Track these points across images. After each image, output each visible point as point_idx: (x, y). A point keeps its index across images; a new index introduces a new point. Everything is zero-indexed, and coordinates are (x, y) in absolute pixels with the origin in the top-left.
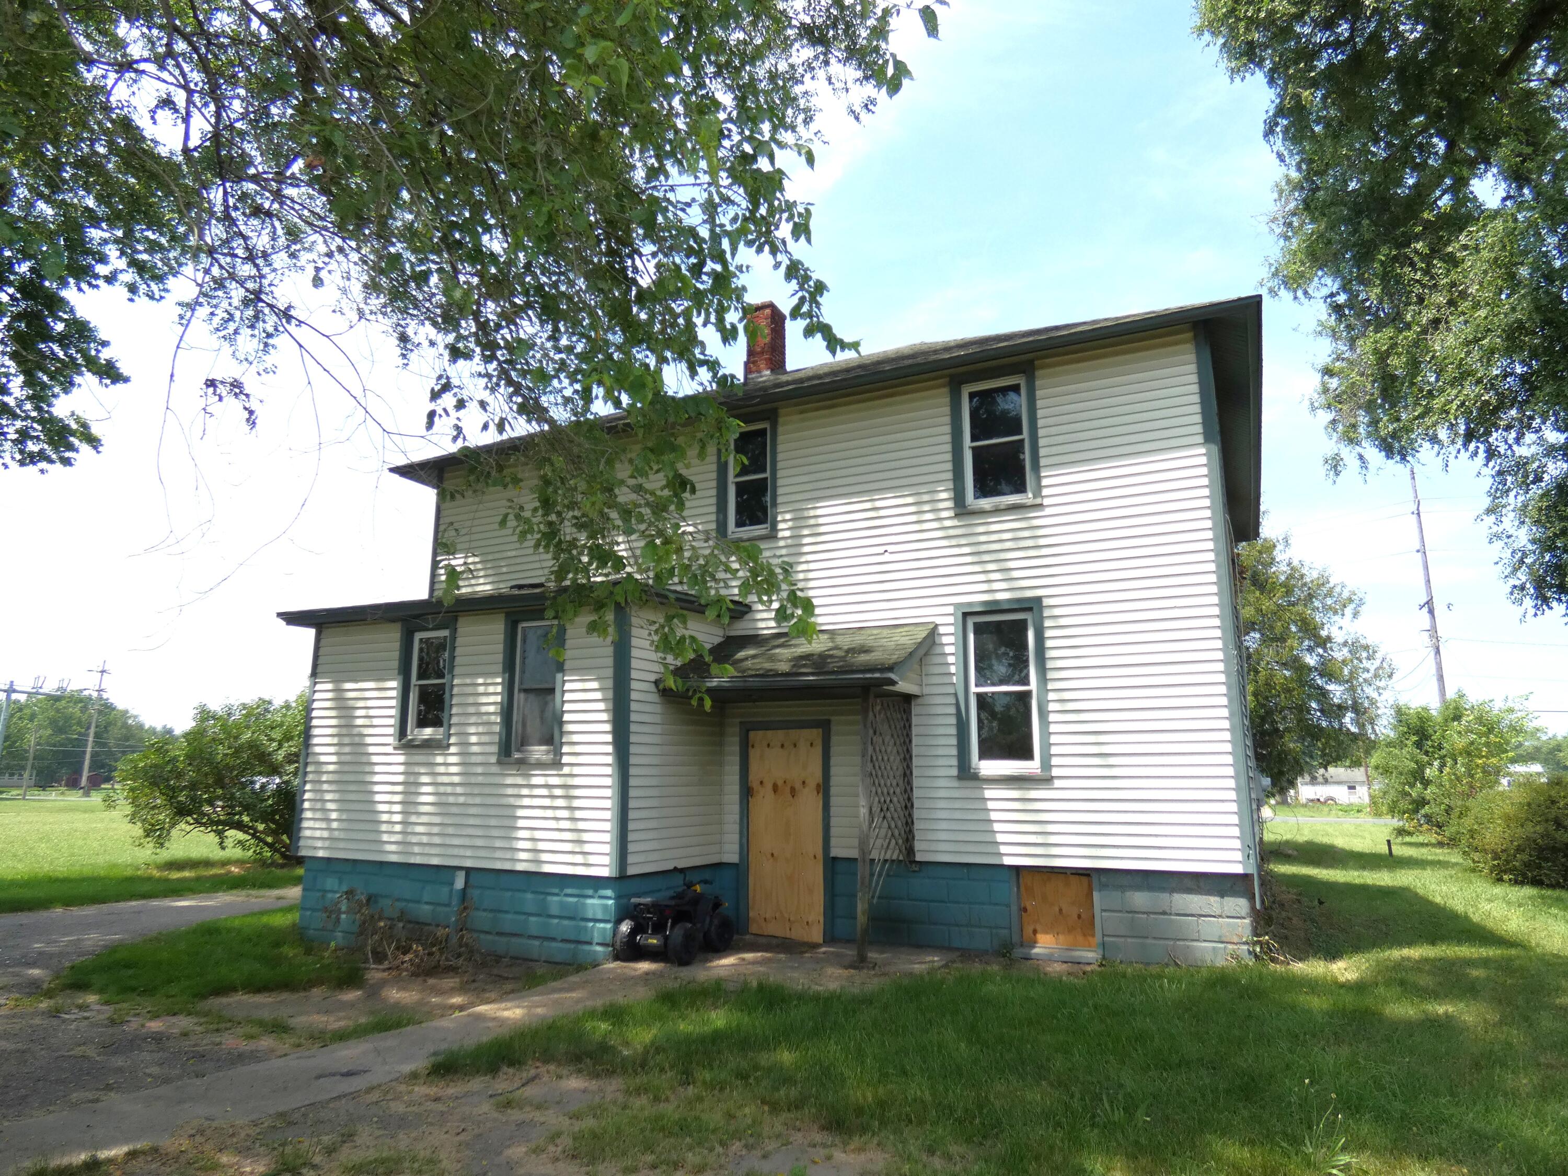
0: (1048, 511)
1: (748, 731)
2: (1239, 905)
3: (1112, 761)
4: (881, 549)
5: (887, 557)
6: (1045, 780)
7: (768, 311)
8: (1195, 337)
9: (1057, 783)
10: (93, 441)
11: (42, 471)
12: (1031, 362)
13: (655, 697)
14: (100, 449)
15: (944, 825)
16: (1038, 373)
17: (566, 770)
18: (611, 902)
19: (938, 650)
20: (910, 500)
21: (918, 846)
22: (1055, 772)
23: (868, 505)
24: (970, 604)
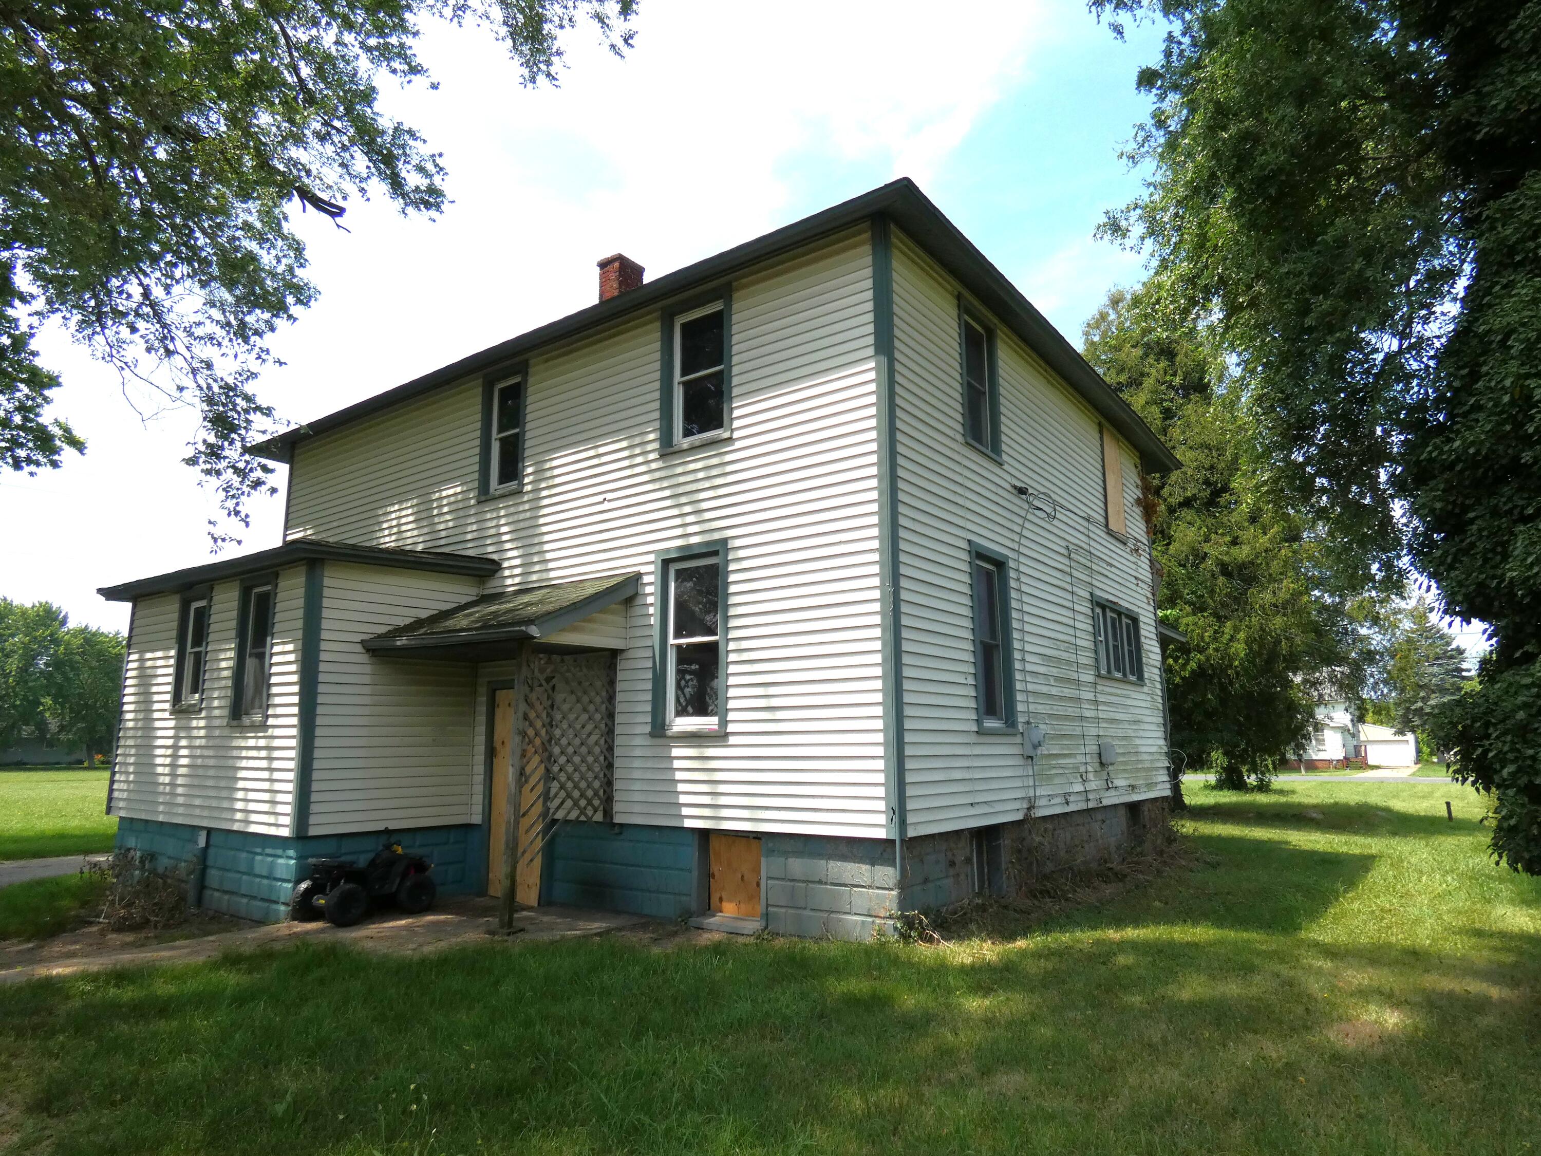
0: (738, 445)
1: (494, 691)
2: (888, 874)
3: (779, 715)
4: (600, 498)
5: (606, 506)
6: (720, 737)
7: (617, 264)
8: (873, 238)
9: (732, 740)
10: (78, 445)
11: (32, 474)
12: (729, 284)
13: (365, 658)
14: (85, 451)
15: (637, 786)
16: (736, 295)
17: (270, 732)
18: (293, 862)
19: (639, 601)
20: (624, 444)
21: (617, 807)
22: (731, 728)
23: (592, 453)
24: (667, 550)
